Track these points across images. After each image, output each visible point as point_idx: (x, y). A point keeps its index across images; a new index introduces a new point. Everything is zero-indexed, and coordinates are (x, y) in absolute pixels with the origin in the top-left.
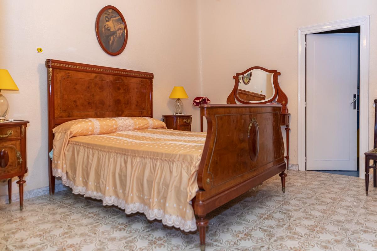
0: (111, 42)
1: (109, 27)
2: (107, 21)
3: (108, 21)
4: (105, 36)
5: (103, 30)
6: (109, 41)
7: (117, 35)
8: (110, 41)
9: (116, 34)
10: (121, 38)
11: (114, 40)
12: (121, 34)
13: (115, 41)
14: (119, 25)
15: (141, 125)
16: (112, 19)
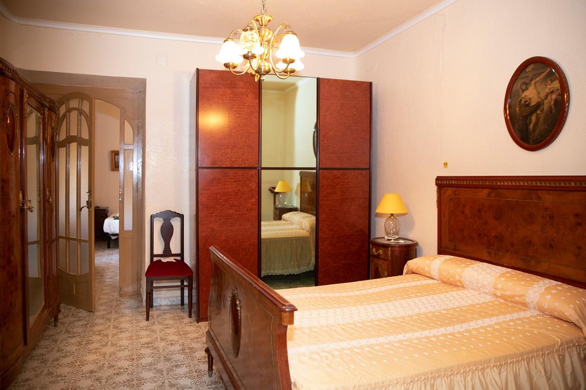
0: (531, 127)
1: (528, 100)
2: (523, 91)
3: (527, 89)
4: (521, 118)
5: (517, 109)
6: (527, 125)
7: (544, 108)
8: (530, 125)
9: (541, 108)
10: (553, 111)
11: (538, 119)
12: (552, 103)
13: (541, 120)
14: (549, 87)
15: (508, 292)
16: (533, 82)
